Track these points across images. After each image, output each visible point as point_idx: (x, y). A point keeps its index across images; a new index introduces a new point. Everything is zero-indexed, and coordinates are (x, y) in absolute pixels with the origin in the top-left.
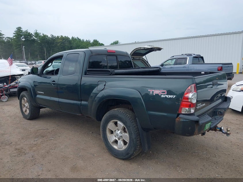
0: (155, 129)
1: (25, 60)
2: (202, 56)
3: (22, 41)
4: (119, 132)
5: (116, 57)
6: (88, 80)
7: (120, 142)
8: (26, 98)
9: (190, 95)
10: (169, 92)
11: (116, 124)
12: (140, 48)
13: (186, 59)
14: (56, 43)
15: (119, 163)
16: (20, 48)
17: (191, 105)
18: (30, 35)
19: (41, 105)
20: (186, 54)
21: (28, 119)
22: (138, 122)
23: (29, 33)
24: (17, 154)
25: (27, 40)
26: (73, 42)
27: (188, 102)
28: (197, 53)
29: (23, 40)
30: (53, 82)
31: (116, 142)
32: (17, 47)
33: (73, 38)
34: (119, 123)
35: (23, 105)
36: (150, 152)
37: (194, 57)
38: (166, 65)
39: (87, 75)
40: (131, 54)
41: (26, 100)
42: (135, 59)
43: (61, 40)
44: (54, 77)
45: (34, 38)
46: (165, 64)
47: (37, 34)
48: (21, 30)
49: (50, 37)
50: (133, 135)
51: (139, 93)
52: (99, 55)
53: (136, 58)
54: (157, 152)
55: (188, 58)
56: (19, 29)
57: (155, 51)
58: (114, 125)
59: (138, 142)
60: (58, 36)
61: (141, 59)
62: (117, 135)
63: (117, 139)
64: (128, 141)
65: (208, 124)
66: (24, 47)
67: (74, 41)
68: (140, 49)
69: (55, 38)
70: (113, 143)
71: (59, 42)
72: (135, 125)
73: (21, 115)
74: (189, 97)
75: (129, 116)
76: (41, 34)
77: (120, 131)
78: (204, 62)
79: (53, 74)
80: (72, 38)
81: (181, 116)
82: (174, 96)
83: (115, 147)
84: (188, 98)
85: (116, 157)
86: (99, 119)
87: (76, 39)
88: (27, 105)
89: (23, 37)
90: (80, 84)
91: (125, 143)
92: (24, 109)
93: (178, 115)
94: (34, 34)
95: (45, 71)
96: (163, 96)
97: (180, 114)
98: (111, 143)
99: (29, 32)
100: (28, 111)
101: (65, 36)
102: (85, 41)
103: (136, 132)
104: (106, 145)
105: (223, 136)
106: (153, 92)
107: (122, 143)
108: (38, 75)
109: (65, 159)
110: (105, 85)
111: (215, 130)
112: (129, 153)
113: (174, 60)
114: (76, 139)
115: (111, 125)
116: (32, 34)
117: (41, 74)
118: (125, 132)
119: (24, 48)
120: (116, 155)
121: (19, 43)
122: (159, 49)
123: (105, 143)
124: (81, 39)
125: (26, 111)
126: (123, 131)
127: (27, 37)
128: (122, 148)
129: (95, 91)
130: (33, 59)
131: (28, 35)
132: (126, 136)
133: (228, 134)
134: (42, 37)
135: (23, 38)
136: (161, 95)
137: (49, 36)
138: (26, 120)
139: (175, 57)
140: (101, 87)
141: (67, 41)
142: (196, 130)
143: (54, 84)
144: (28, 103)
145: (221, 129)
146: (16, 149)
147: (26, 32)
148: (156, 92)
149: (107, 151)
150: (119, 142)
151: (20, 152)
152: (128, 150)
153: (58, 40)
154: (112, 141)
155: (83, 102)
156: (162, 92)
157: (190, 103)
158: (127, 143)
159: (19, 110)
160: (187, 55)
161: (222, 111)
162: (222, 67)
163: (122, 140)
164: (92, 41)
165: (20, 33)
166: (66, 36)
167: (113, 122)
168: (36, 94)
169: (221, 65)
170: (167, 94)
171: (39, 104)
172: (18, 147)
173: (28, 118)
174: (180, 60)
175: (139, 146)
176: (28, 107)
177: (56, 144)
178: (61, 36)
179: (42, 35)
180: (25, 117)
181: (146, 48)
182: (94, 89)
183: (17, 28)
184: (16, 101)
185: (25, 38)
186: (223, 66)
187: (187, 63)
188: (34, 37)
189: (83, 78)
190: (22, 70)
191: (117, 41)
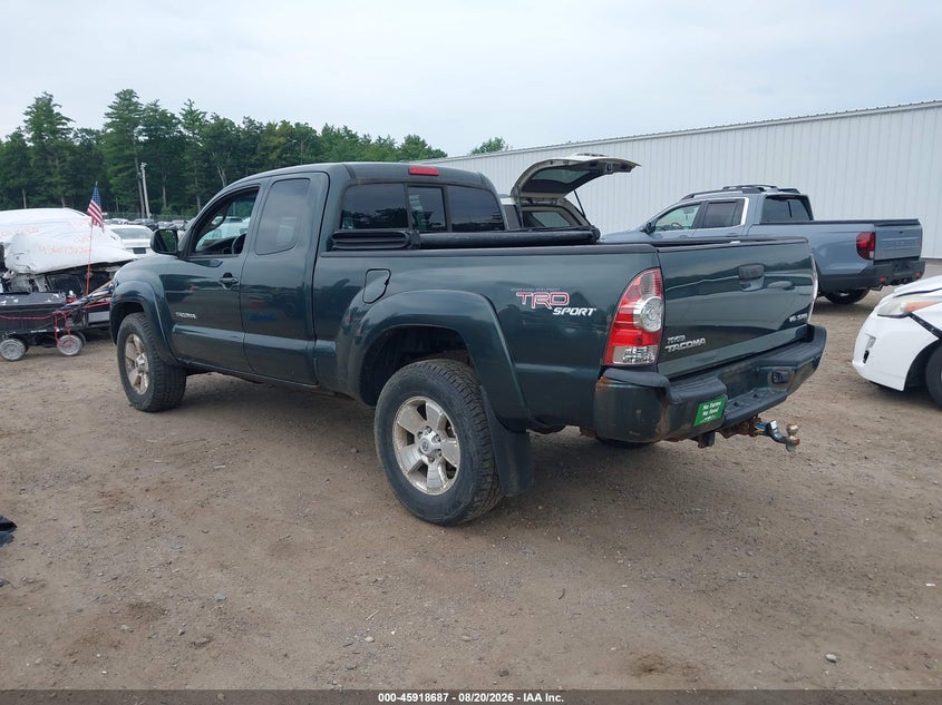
0: (538, 419)
1: (149, 215)
2: (802, 193)
3: (138, 143)
4: (430, 437)
5: (439, 190)
6: (336, 267)
7: (436, 470)
8: (141, 338)
9: (639, 307)
10: (577, 300)
11: (422, 410)
12: (552, 162)
13: (739, 204)
14: (266, 149)
15: (430, 534)
16: (131, 170)
17: (642, 338)
18: (166, 120)
19: (188, 358)
20: (739, 188)
21: (146, 411)
22: (485, 398)
23: (164, 113)
24: (104, 507)
25: (155, 141)
26: (327, 145)
27: (633, 327)
28: (782, 181)
29: (141, 138)
30: (225, 276)
31: (422, 469)
32: (120, 166)
33: (326, 130)
34: (431, 405)
35: (128, 362)
36: (540, 507)
37: (768, 197)
38: (664, 229)
39: (335, 250)
40: (520, 186)
41: (138, 345)
42: (537, 205)
43: (282, 140)
44: (229, 263)
45: (180, 132)
46: (660, 224)
47: (192, 117)
48: (135, 100)
49: (243, 126)
50: (471, 442)
51: (488, 305)
52: (377, 182)
53: (536, 199)
54: (561, 509)
55: (747, 200)
56: (126, 97)
57: (609, 172)
58: (415, 415)
59: (487, 465)
60: (269, 124)
61: (559, 204)
62: (425, 446)
63: (426, 460)
64: (456, 463)
65: (713, 405)
66: (143, 165)
67: (331, 143)
68: (548, 167)
69: (262, 132)
70: (412, 472)
71: (276, 147)
72: (477, 411)
73: (123, 396)
74: (635, 312)
75: (460, 381)
76: (208, 117)
77: (433, 434)
78: (811, 217)
79: (228, 252)
80: (323, 131)
81: (609, 372)
82: (591, 310)
83: (420, 486)
84: (631, 317)
85: (423, 519)
86: (371, 397)
87: (338, 136)
88: (142, 360)
89: (140, 127)
90: (310, 283)
91: (449, 469)
92: (133, 376)
93: (604, 368)
94: (181, 117)
95: (201, 242)
96: (557, 312)
97: (608, 367)
98: (406, 474)
99: (162, 108)
100: (146, 383)
101: (297, 124)
102: (373, 141)
103: (481, 434)
104: (390, 480)
105: (809, 468)
106: (529, 299)
107: (440, 473)
108: (179, 255)
109: (256, 524)
110: (387, 283)
111: (753, 433)
112: (460, 503)
113: (697, 209)
114: (300, 469)
115: (405, 416)
116: (173, 115)
117: (187, 253)
118: (450, 435)
119: (143, 171)
120: (421, 512)
121: (127, 152)
122: (625, 167)
123: (388, 475)
124: (360, 135)
125: (139, 382)
126: (442, 434)
127: (156, 130)
128: (438, 489)
129: (356, 302)
130: (179, 214)
131: (159, 121)
132: (452, 449)
133: (790, 444)
134: (213, 128)
135: (140, 133)
136: (554, 307)
137: (239, 123)
138: (140, 413)
139: (696, 199)
140: (373, 288)
141: (306, 144)
142: (662, 419)
143: (228, 284)
144: (147, 355)
145: (768, 427)
146: (103, 495)
147: (154, 108)
148: (541, 299)
149: (397, 502)
150: (431, 467)
151: (116, 501)
152: (456, 492)
153: (271, 138)
154: (410, 468)
155: (321, 343)
156: (556, 299)
157: (640, 333)
158: (455, 469)
159: (117, 384)
160: (745, 191)
161: (785, 371)
162: (874, 234)
163: (441, 463)
164: (399, 142)
165: (130, 112)
166: (303, 123)
167: (413, 404)
168: (170, 321)
169: (870, 228)
170: (571, 306)
171: (181, 356)
172: (108, 488)
173: (146, 404)
174: (715, 211)
175: (489, 479)
176: (147, 368)
177: (231, 482)
178: (284, 122)
179: (213, 121)
180: (135, 401)
181: (570, 164)
182: (355, 294)
183: (117, 95)
184: (107, 355)
185: (148, 131)
186: (878, 229)
187: (743, 222)
188: (182, 129)
189: (319, 259)
190: (134, 249)
191: (499, 141)
